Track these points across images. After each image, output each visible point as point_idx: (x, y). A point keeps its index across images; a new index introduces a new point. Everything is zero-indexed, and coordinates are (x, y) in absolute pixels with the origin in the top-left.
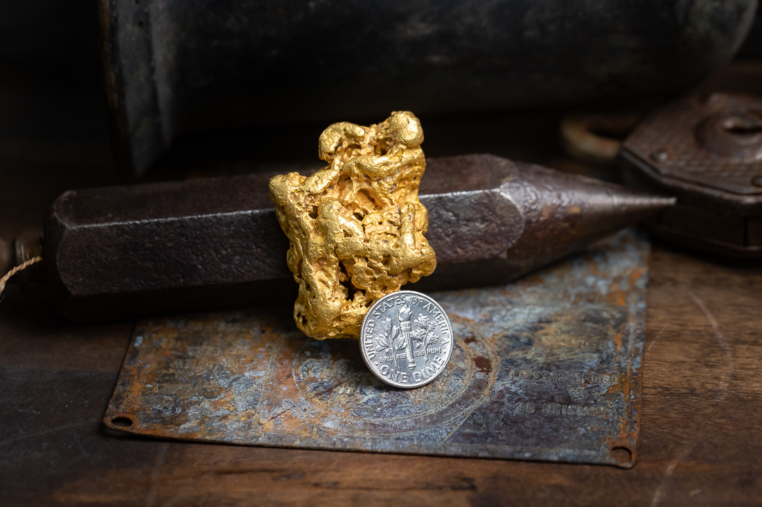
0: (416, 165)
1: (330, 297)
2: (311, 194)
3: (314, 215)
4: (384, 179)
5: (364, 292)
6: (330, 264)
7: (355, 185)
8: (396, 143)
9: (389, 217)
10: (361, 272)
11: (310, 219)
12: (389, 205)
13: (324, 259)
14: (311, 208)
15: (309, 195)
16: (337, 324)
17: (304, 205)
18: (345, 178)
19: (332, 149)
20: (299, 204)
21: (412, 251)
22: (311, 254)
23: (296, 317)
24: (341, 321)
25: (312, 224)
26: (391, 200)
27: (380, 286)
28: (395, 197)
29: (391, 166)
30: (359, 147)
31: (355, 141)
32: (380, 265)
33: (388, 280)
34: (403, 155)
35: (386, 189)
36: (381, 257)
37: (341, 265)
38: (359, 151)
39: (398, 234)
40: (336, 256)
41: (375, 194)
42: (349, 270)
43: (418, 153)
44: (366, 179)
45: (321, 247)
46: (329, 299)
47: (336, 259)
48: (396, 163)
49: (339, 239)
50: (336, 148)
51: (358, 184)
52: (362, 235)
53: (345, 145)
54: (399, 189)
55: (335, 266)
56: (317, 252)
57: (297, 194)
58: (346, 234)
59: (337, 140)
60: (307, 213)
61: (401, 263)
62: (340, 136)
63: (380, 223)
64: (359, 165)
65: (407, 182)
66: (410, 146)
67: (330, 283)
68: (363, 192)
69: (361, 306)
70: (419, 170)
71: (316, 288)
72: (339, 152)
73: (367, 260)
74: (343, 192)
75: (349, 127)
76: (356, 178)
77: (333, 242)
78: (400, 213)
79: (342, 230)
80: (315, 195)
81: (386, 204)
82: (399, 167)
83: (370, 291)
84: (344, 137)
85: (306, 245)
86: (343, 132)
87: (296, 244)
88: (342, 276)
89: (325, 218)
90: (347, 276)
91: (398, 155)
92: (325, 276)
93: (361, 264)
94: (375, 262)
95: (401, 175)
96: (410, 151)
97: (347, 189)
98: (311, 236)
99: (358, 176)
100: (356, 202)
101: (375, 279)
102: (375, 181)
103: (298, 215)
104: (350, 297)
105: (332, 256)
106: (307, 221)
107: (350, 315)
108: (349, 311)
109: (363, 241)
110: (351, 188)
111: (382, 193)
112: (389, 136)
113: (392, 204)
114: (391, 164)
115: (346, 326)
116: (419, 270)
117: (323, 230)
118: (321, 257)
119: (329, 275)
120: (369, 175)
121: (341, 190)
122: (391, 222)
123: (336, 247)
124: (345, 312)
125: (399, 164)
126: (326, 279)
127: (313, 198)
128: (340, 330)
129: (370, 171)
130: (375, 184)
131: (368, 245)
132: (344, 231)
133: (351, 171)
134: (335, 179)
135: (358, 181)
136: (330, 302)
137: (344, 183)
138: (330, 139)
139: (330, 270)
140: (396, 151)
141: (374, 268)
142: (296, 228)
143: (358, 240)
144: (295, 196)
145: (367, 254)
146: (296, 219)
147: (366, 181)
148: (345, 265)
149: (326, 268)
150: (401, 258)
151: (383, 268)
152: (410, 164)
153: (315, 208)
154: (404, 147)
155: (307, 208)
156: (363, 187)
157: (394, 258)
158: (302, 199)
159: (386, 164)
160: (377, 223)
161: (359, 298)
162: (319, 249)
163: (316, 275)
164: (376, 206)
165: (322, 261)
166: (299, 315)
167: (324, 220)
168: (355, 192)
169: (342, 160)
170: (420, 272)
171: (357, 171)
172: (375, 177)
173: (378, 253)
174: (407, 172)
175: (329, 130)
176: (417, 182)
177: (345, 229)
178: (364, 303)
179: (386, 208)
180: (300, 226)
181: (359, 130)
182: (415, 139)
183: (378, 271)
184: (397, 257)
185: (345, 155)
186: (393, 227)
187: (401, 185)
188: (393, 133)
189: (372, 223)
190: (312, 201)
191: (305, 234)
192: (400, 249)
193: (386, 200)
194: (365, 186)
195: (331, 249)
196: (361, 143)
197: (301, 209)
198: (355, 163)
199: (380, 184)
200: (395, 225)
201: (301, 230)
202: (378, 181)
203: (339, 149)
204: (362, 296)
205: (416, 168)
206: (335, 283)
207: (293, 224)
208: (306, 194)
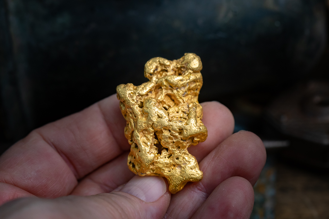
0: (198, 82)
1: (148, 151)
2: (140, 95)
3: (141, 106)
4: (180, 88)
5: (167, 149)
6: (149, 133)
7: (164, 91)
8: (187, 69)
9: (182, 109)
10: (167, 138)
11: (139, 108)
12: (182, 103)
13: (146, 130)
14: (139, 103)
15: (139, 95)
16: (152, 167)
17: (135, 101)
18: (159, 87)
19: (152, 71)
20: (133, 100)
21: (195, 127)
22: (139, 127)
23: (128, 164)
24: (154, 165)
25: (140, 111)
26: (183, 100)
27: (176, 146)
28: (185, 99)
29: (184, 82)
30: (167, 71)
31: (165, 67)
32: (177, 134)
33: (181, 143)
34: (191, 76)
35: (181, 94)
36: (178, 130)
37: (155, 134)
38: (166, 73)
39: (187, 118)
40: (153, 129)
41: (175, 96)
42: (159, 137)
43: (199, 75)
44: (170, 88)
45: (145, 123)
46: (148, 153)
47: (153, 130)
48: (187, 80)
49: (155, 119)
50: (154, 71)
51: (166, 91)
52: (167, 118)
53: (159, 69)
54: (187, 95)
55: (152, 134)
56: (142, 126)
57: (132, 95)
58: (159, 117)
59: (154, 67)
60: (137, 106)
61: (188, 134)
62: (156, 64)
63: (178, 112)
64: (166, 80)
65: (192, 91)
66: (195, 71)
67: (149, 144)
68: (169, 95)
69: (165, 158)
70: (199, 85)
71: (141, 146)
72: (155, 74)
73: (170, 131)
74: (157, 95)
75: (162, 60)
76: (165, 87)
77: (152, 120)
78: (188, 107)
79: (156, 115)
80: (142, 96)
81: (180, 102)
82: (188, 83)
83: (171, 149)
84: (159, 65)
85: (136, 123)
86: (158, 63)
87: (130, 122)
88: (155, 141)
89: (147, 107)
90: (158, 141)
91: (188, 76)
92: (146, 140)
93: (166, 133)
94: (174, 132)
95: (190, 87)
96: (195, 74)
97: (159, 93)
98: (140, 117)
99: (166, 86)
100: (164, 100)
101: (174, 142)
102: (175, 89)
103: (132, 106)
104: (160, 153)
105: (151, 129)
106: (137, 109)
107: (159, 162)
108: (158, 160)
109: (168, 121)
110: (162, 93)
111: (179, 96)
112: (183, 65)
113: (184, 102)
114: (184, 80)
115: (157, 168)
116: (198, 138)
117: (146, 114)
118: (144, 129)
119: (148, 140)
120: (172, 86)
121: (156, 94)
122: (184, 112)
123: (153, 124)
124: (156, 160)
125: (188, 81)
126: (146, 141)
127: (141, 97)
128: (153, 171)
129: (172, 83)
130: (175, 91)
131: (171, 123)
132: (158, 115)
133: (162, 83)
134: (153, 87)
135: (166, 89)
136: (148, 155)
137: (158, 90)
138: (151, 66)
139: (149, 136)
140: (187, 74)
141: (174, 136)
142: (131, 113)
143: (165, 121)
144: (131, 95)
145: (170, 128)
146: (131, 108)
147: (170, 89)
148: (157, 134)
149: (147, 135)
150: (189, 131)
151: (179, 136)
152: (194, 81)
153: (142, 103)
154: (191, 71)
155: (137, 102)
156: (168, 93)
157: (184, 130)
158: (135, 98)
159: (181, 80)
160: (176, 112)
161: (164, 153)
162: (143, 125)
163: (141, 139)
164: (175, 104)
165: (145, 131)
166: (130, 163)
167: (147, 108)
168: (164, 95)
169: (157, 78)
170: (199, 139)
171: (165, 83)
172: (175, 87)
173: (176, 128)
174: (193, 86)
175: (151, 62)
176: (198, 92)
177: (158, 114)
178: (168, 156)
179: (181, 105)
180: (133, 112)
181: (167, 62)
182: (197, 68)
183: (176, 137)
184: (186, 130)
185: (159, 75)
186: (185, 114)
187: (189, 93)
188: (185, 64)
189: (173, 112)
190: (140, 99)
191: (135, 116)
192: (188, 126)
193: (181, 100)
194: (170, 92)
195: (150, 124)
196: (168, 68)
197: (134, 103)
198: (165, 79)
199: (178, 91)
200: (185, 113)
201: (133, 115)
202: (177, 89)
203: (156, 72)
204: (166, 152)
205: (198, 84)
206: (152, 144)
207: (129, 111)
208: (137, 94)
